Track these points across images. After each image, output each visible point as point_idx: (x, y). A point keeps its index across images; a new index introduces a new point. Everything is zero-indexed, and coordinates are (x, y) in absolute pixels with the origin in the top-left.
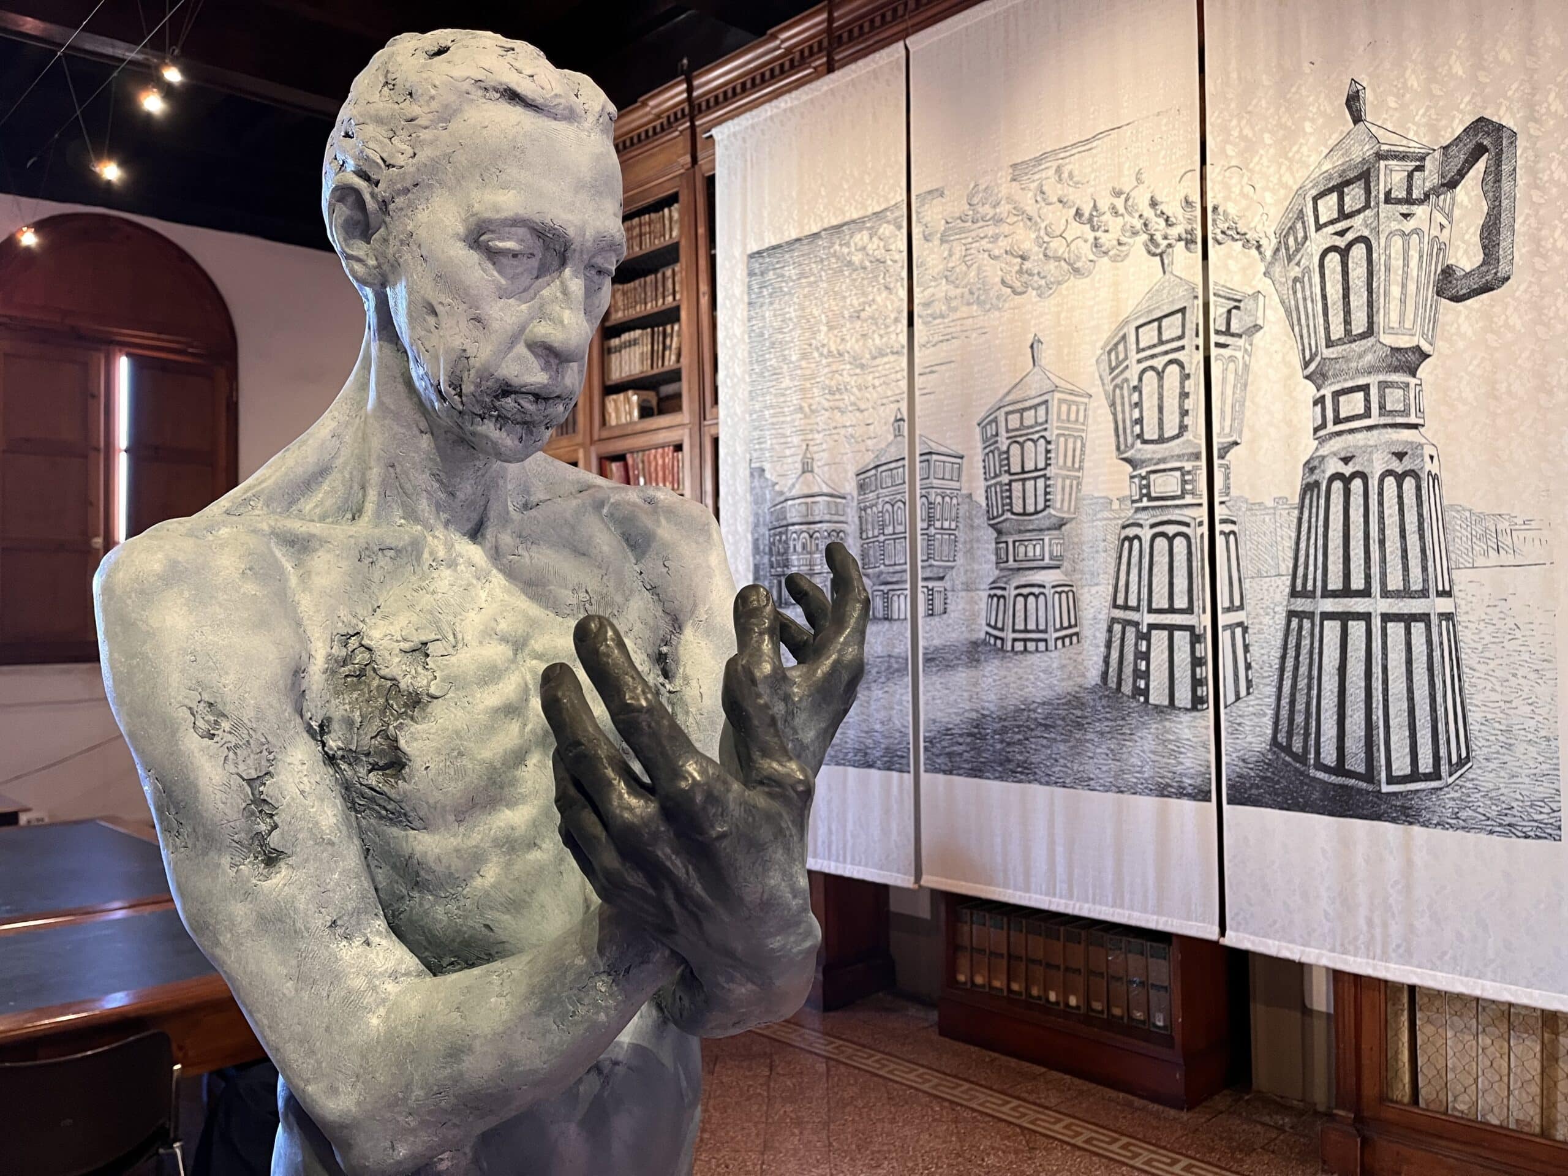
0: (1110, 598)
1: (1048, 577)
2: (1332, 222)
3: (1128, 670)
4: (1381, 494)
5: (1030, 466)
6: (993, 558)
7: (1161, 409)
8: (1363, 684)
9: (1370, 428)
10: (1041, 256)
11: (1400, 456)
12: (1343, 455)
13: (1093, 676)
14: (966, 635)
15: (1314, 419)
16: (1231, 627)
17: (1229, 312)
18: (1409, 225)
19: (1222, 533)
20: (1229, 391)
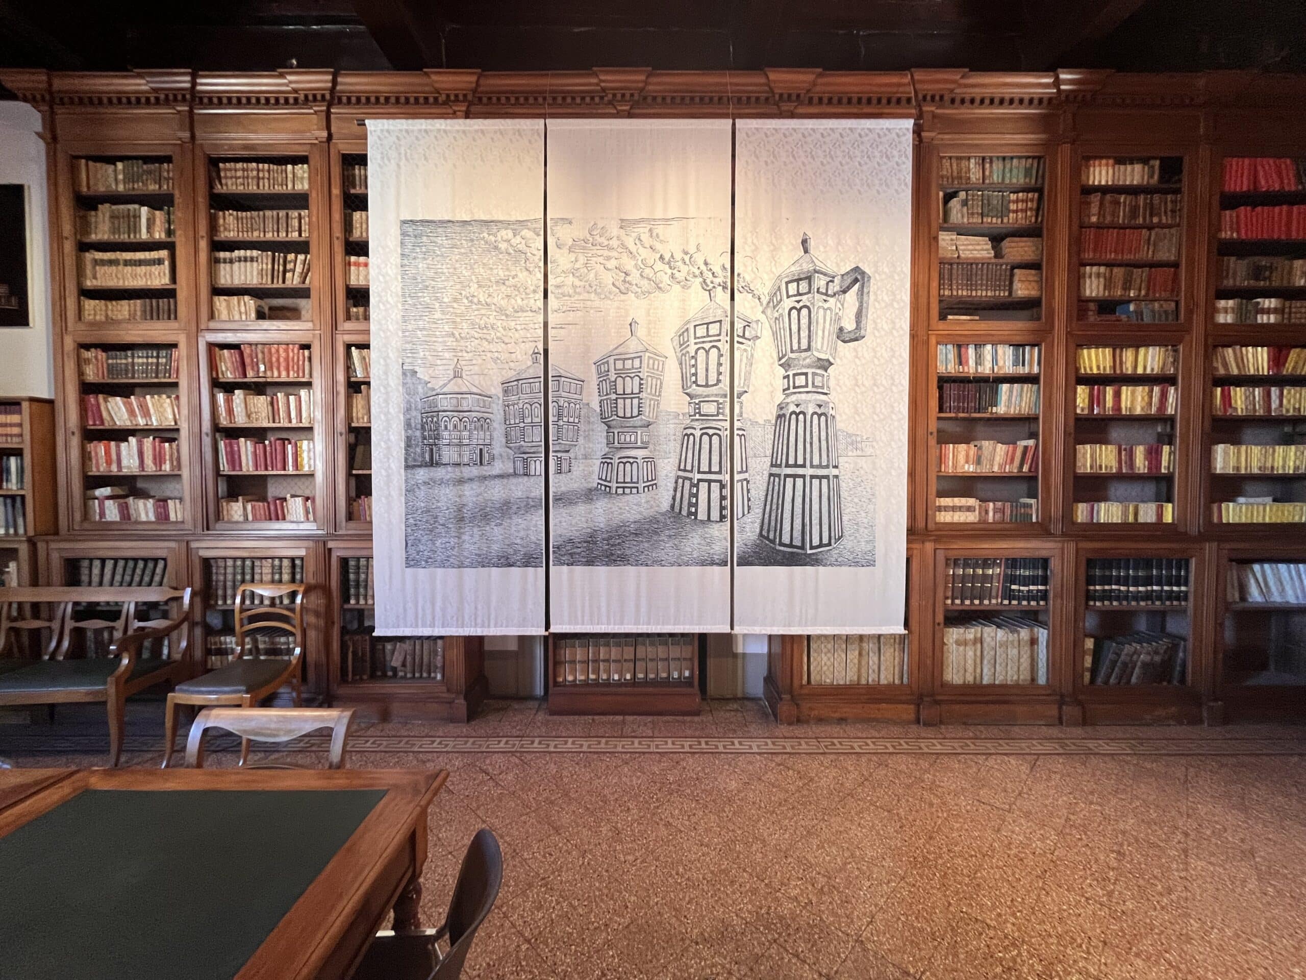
0: (677, 465)
1: (640, 453)
2: (795, 296)
3: (685, 503)
4: (811, 422)
5: (628, 391)
6: (605, 441)
7: (707, 370)
8: (801, 506)
9: (808, 392)
10: (638, 275)
11: (820, 406)
12: (796, 403)
13: (665, 505)
14: (586, 485)
16: (741, 481)
18: (826, 305)
20: (743, 366)
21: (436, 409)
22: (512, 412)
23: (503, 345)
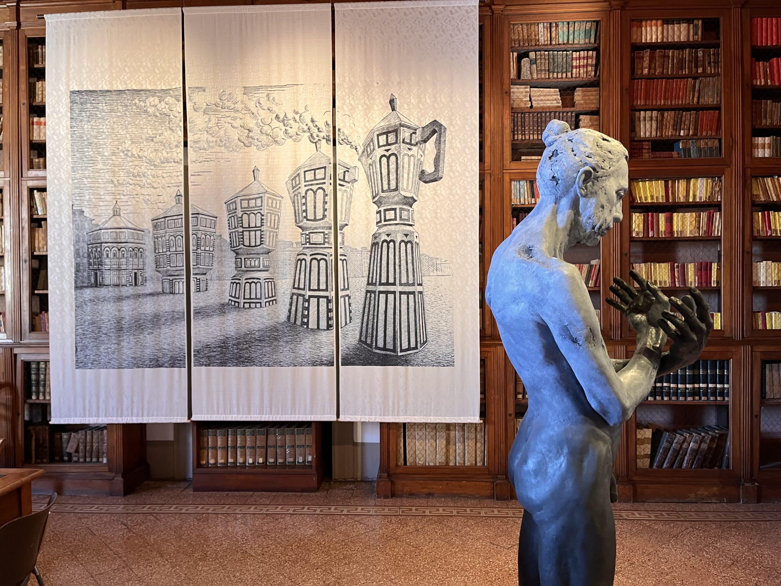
0: (292, 284)
1: (262, 275)
2: (384, 146)
3: (299, 315)
4: (400, 248)
5: (253, 225)
6: (234, 265)
7: (315, 207)
8: (393, 317)
9: (396, 224)
10: (259, 132)
11: (406, 235)
12: (387, 233)
13: (283, 317)
14: (219, 301)
15: (377, 219)
16: (344, 297)
17: (345, 172)
18: (410, 153)
19: (341, 259)
20: (344, 204)
21: (99, 241)
22: (160, 243)
23: (152, 189)
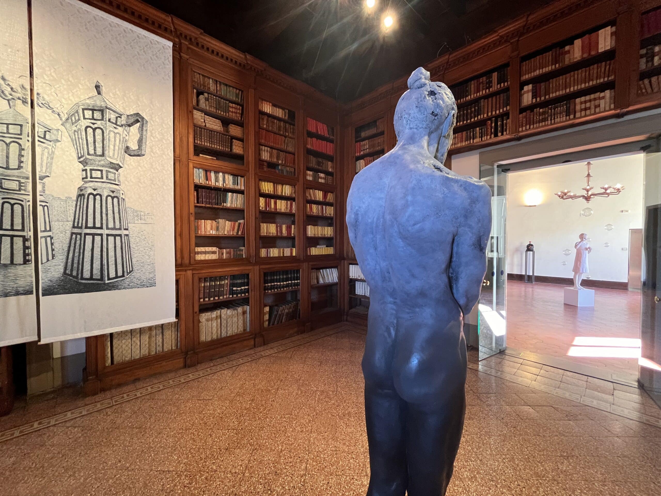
2: (90, 119)
4: (106, 201)
7: (8, 157)
8: (100, 253)
9: (103, 182)
11: (113, 192)
12: (93, 188)
15: (82, 175)
16: (45, 237)
17: (45, 132)
18: (116, 131)
19: (40, 205)
20: (44, 159)
